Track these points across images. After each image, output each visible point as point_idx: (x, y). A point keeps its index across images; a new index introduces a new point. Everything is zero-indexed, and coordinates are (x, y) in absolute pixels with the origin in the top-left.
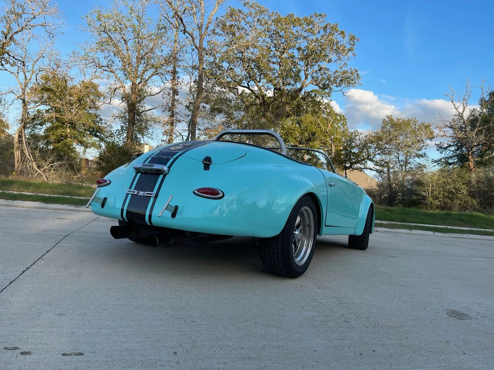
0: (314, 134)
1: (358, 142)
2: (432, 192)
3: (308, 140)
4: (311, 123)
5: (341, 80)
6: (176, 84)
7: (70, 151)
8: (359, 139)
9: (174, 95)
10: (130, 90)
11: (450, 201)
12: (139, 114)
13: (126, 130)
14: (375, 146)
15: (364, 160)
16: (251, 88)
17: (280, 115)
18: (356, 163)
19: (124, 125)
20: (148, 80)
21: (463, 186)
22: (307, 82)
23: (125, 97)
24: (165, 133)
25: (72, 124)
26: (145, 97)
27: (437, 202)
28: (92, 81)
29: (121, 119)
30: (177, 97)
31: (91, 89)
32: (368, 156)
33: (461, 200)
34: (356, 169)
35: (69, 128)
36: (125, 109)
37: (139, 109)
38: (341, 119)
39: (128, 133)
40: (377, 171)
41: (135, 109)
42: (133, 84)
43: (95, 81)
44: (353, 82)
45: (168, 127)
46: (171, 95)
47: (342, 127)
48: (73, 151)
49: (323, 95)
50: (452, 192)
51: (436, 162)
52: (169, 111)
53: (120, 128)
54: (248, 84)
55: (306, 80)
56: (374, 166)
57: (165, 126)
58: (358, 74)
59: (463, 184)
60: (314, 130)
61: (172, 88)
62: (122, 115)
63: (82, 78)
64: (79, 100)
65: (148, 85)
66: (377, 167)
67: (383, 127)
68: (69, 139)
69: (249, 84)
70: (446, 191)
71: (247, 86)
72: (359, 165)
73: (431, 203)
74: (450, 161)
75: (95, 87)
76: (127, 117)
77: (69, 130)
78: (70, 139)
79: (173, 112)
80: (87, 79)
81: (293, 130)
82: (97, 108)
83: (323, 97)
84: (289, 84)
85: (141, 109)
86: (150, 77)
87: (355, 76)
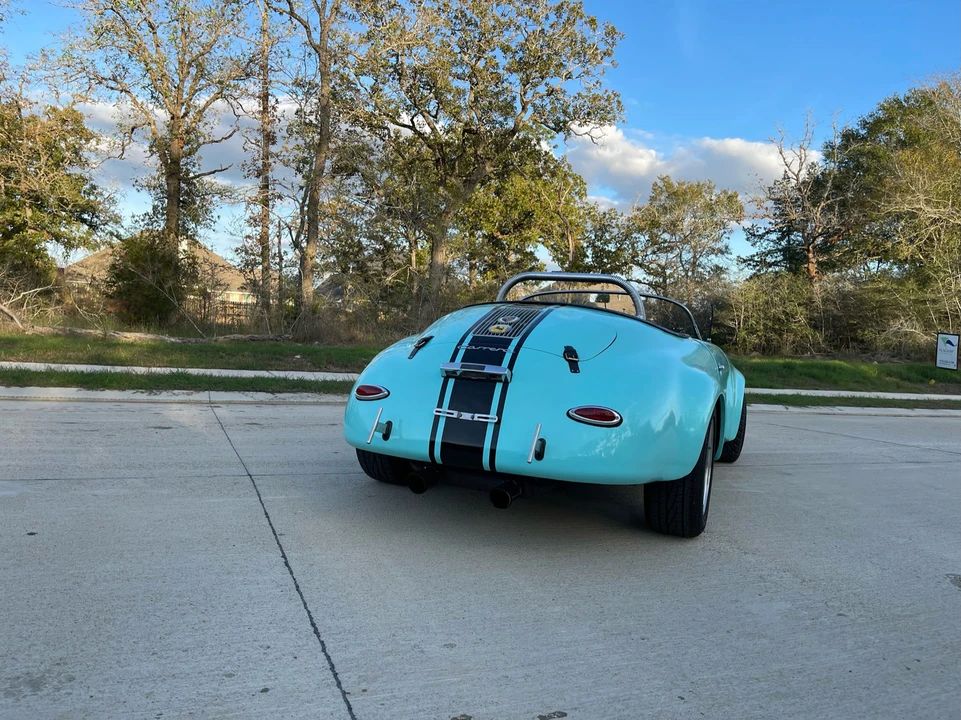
0: (528, 215)
2: (745, 321)
3: (519, 226)
5: (588, 114)
6: (271, 122)
7: (34, 256)
8: (617, 225)
9: (267, 145)
11: (776, 337)
12: (189, 182)
13: (163, 214)
14: (647, 238)
15: (626, 264)
16: (418, 129)
17: (474, 182)
19: (159, 204)
20: (204, 109)
21: (800, 309)
23: (159, 146)
24: (253, 221)
25: (37, 199)
26: (199, 145)
27: (754, 339)
29: (153, 192)
30: (273, 149)
31: (73, 123)
32: (633, 257)
33: (796, 335)
35: (30, 207)
36: (159, 170)
37: (188, 171)
38: (576, 184)
39: (168, 220)
40: (650, 284)
41: (179, 170)
42: (172, 118)
44: (610, 116)
45: (258, 209)
46: (261, 144)
47: (577, 198)
48: (41, 254)
49: (541, 136)
50: (779, 319)
51: (745, 261)
52: (258, 177)
53: (151, 211)
54: (412, 120)
55: (523, 115)
56: (645, 276)
57: (252, 206)
59: (799, 305)
60: (528, 207)
61: (263, 130)
62: (153, 183)
65: (205, 120)
66: (651, 278)
67: (653, 199)
68: (30, 231)
69: (415, 120)
70: (769, 319)
71: (409, 123)
73: (744, 340)
74: (769, 259)
76: (165, 187)
77: (29, 213)
78: (33, 231)
79: (266, 178)
81: (490, 207)
82: (84, 164)
85: (192, 170)
86: (208, 104)
87: (615, 105)
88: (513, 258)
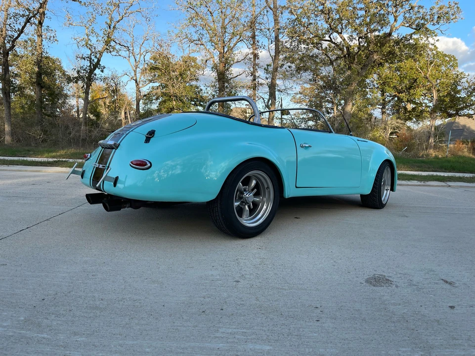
0: (415, 81)
1: (466, 85)
3: (409, 88)
4: (411, 69)
5: (439, 17)
6: (256, 49)
9: (255, 60)
10: (218, 60)
12: (228, 81)
16: (334, 41)
17: (368, 65)
18: (462, 109)
19: (215, 93)
20: (233, 47)
22: (397, 25)
23: (215, 67)
25: (177, 97)
26: (232, 64)
28: (190, 55)
29: (212, 89)
30: (258, 61)
34: (464, 115)
35: (175, 100)
36: (215, 78)
37: (228, 77)
38: (451, 61)
41: (225, 77)
42: (220, 54)
43: (192, 55)
44: (453, 17)
45: (251, 92)
46: (252, 60)
49: (429, 36)
52: (251, 76)
54: (330, 37)
55: (395, 23)
58: (458, 8)
60: (414, 76)
61: (253, 53)
62: (212, 84)
63: (182, 54)
64: (181, 75)
65: (234, 52)
68: (175, 111)
69: (331, 36)
71: (329, 39)
72: (465, 111)
75: (194, 60)
76: (218, 86)
77: (174, 103)
79: (255, 76)
80: (186, 54)
81: (390, 79)
82: (197, 80)
83: (428, 37)
84: (375, 30)
85: (229, 76)
86: (235, 45)
88: (410, 107)
